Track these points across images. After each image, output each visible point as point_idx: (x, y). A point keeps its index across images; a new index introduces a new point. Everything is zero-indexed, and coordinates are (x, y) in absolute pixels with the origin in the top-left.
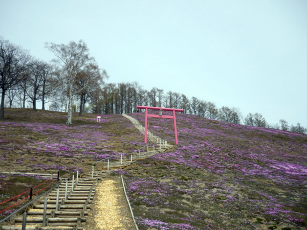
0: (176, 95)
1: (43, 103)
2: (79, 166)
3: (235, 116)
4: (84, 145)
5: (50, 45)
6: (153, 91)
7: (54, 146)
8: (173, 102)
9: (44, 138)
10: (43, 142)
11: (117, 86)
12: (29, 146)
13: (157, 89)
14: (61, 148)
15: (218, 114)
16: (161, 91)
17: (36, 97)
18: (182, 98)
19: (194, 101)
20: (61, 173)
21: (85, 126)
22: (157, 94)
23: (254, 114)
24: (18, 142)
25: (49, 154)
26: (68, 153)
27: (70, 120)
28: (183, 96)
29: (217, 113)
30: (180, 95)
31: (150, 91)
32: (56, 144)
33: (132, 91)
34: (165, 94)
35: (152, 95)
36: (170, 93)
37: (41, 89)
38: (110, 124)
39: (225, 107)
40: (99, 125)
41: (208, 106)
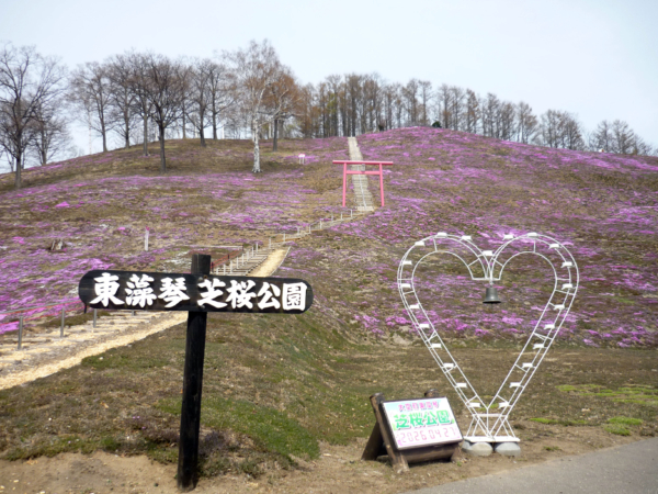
0: (455, 90)
1: (215, 129)
2: (261, 239)
3: (571, 129)
4: (269, 214)
5: (221, 53)
6: (412, 84)
7: (239, 217)
8: (450, 104)
9: (226, 207)
10: (226, 212)
11: (343, 80)
12: (214, 218)
13: (420, 82)
14: (246, 220)
15: (537, 126)
16: (426, 84)
17: (204, 124)
18: (468, 96)
19: (491, 102)
20: (245, 245)
21: (278, 175)
22: (420, 90)
23: (612, 123)
24: (202, 215)
25: (234, 227)
26: (252, 225)
27: (257, 165)
28: (469, 92)
29: (535, 122)
30: (464, 92)
31: (405, 86)
32: (240, 215)
33: (371, 87)
34: (435, 89)
35: (410, 92)
36: (445, 89)
37: (210, 106)
38: (319, 165)
39: (552, 110)
40: (302, 171)
41: (517, 110)
